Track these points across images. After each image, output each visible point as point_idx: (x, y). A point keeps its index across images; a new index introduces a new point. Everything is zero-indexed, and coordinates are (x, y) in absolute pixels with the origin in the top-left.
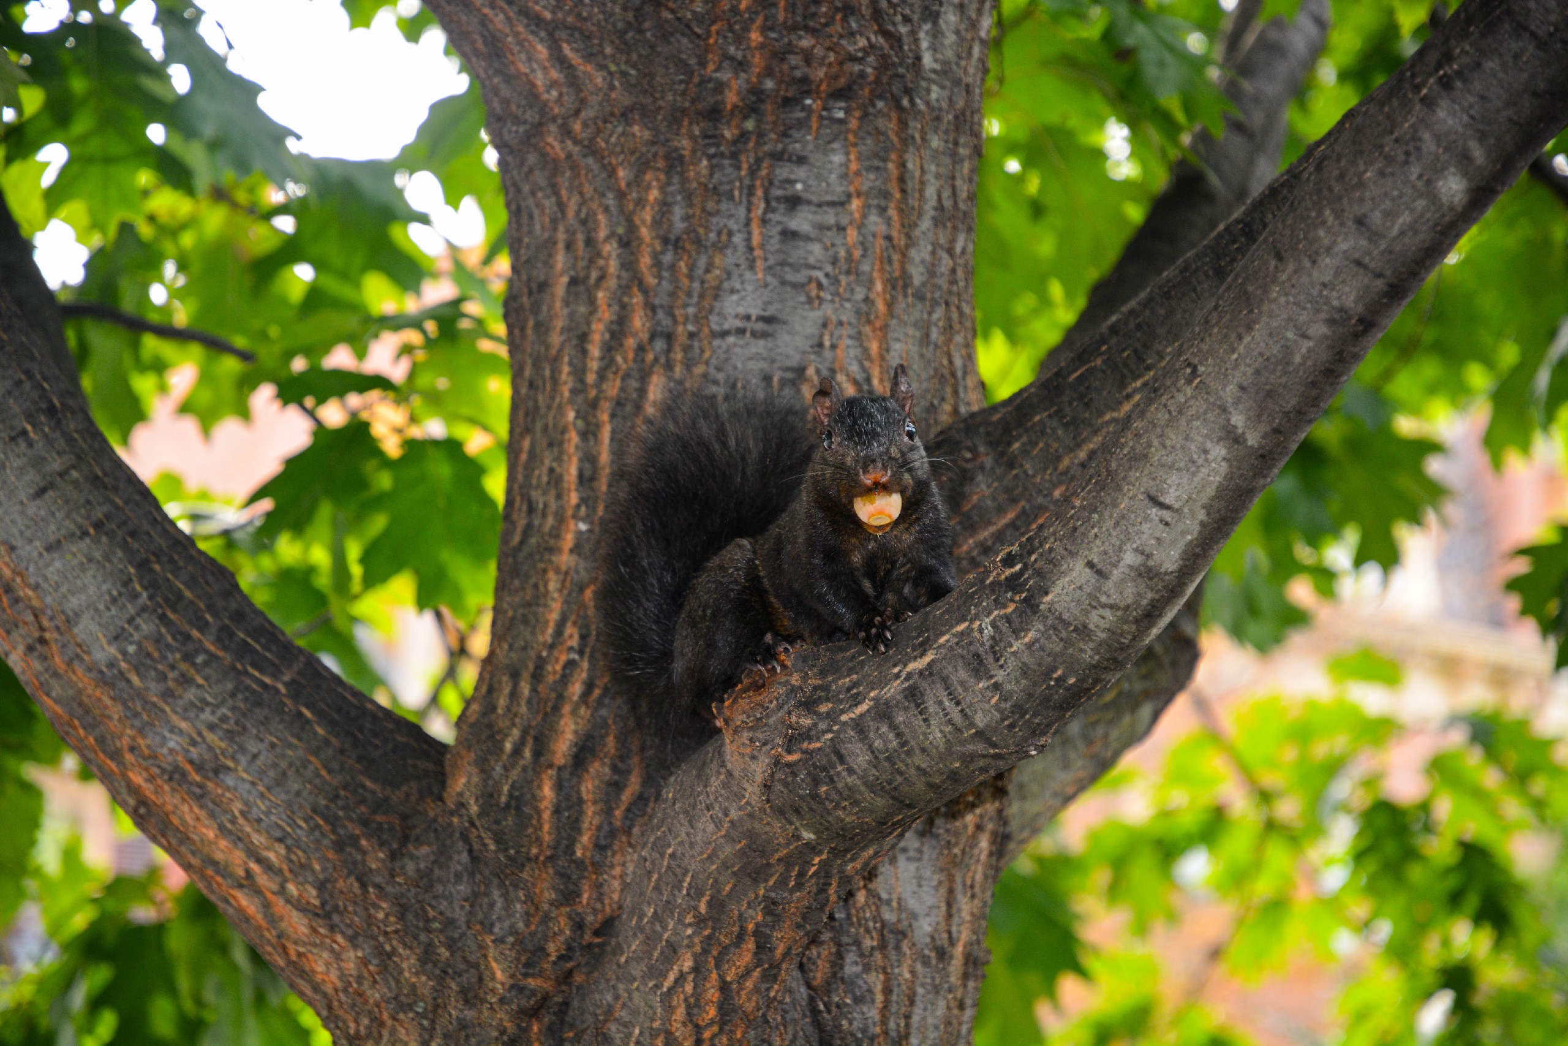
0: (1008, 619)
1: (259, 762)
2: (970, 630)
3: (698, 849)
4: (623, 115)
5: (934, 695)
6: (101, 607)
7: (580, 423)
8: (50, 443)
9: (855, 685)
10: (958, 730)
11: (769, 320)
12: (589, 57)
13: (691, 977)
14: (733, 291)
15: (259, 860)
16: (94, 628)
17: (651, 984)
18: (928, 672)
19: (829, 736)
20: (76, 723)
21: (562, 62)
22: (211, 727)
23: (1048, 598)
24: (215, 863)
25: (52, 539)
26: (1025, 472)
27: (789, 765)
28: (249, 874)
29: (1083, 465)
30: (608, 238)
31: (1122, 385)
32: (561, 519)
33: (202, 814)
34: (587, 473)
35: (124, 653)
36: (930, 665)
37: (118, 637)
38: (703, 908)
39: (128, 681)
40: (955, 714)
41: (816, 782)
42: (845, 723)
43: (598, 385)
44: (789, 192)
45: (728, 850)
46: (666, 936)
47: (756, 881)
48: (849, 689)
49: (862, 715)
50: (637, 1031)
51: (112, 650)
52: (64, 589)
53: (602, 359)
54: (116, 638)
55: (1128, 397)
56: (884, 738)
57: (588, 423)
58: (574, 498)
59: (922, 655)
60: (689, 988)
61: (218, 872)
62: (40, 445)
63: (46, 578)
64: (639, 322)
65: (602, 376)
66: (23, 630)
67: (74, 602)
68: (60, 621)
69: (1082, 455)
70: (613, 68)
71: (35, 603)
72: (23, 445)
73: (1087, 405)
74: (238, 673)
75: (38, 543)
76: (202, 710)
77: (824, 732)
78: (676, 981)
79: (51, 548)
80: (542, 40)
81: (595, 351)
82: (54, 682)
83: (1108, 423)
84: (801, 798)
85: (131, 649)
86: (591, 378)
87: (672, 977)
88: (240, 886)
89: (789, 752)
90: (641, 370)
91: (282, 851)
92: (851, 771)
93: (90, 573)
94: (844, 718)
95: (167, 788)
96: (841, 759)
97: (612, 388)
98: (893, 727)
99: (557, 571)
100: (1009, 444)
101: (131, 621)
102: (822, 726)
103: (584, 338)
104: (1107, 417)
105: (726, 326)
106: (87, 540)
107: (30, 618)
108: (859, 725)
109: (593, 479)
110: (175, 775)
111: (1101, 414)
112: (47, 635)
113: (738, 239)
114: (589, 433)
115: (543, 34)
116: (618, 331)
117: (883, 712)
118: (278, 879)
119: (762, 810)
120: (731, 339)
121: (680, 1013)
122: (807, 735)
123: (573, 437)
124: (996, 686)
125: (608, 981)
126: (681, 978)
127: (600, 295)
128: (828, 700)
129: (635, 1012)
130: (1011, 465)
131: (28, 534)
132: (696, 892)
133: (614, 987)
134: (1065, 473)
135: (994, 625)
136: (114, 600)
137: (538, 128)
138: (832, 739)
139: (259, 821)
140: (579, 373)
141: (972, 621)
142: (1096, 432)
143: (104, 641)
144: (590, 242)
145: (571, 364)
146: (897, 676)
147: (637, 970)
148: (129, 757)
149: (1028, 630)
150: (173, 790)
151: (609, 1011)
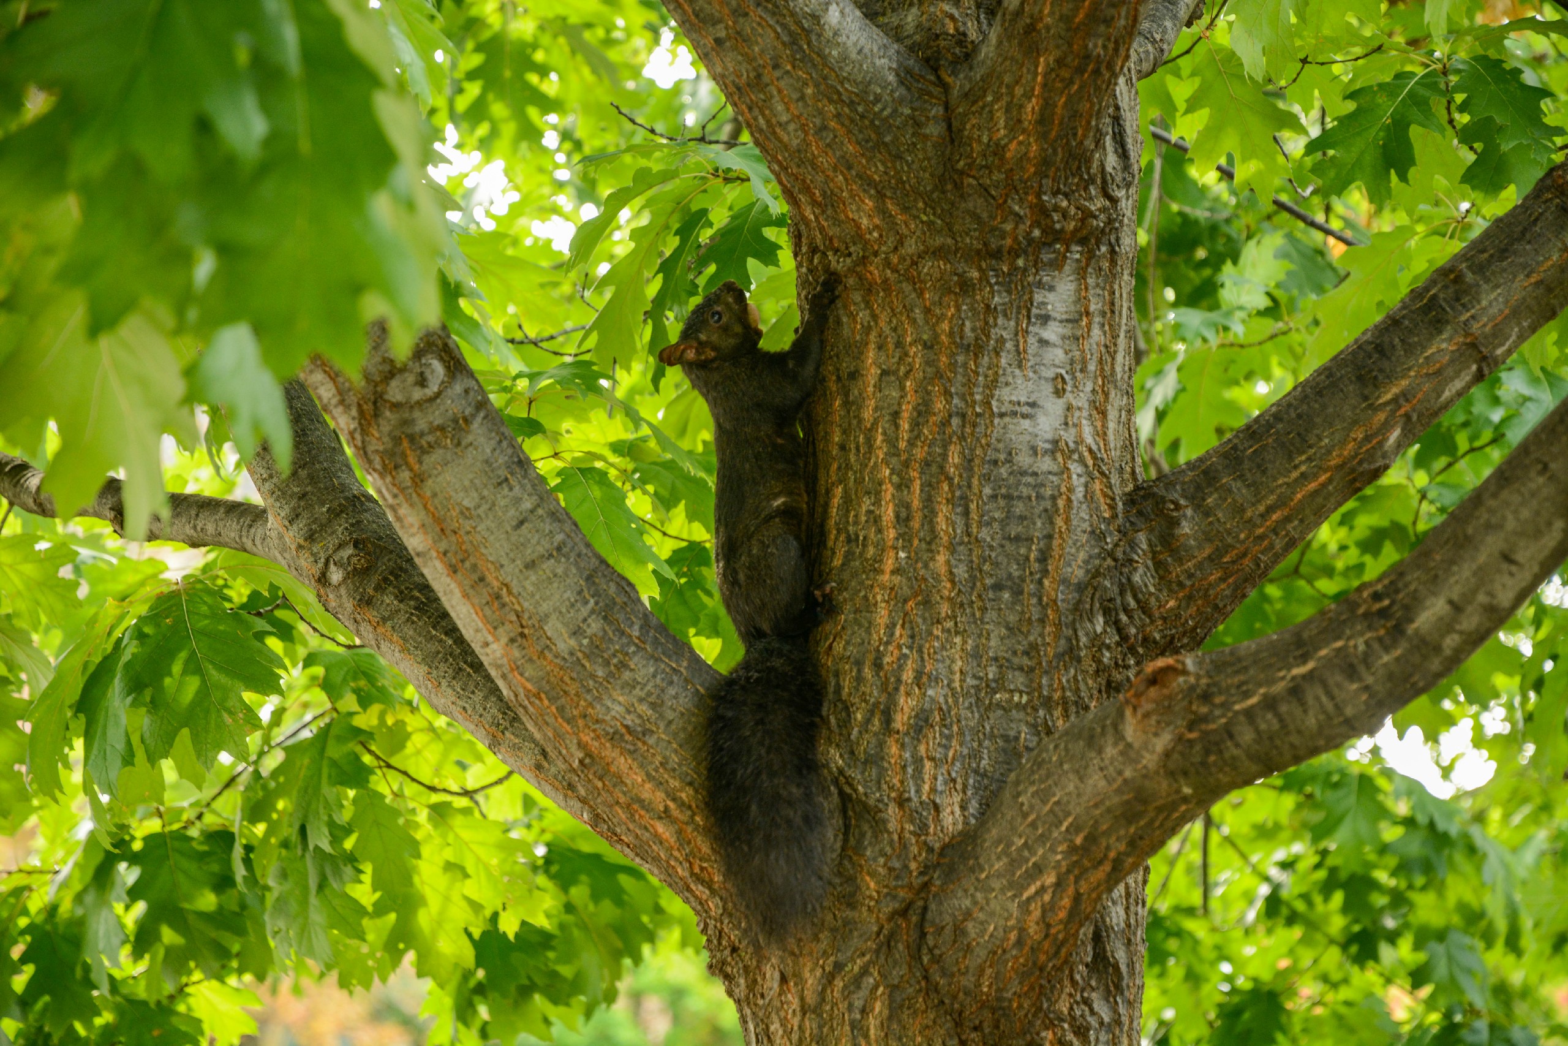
0: (1380, 640)
1: (673, 727)
2: (1345, 647)
3: (1085, 798)
4: (934, 253)
5: (1314, 693)
6: (564, 610)
7: (895, 478)
8: (522, 486)
9: (1242, 683)
10: (1329, 718)
11: (1033, 405)
12: (905, 209)
13: (1050, 891)
14: (1007, 384)
15: (674, 800)
16: (559, 626)
17: (1009, 894)
18: (1309, 676)
19: (1223, 720)
20: (543, 696)
21: (883, 212)
22: (641, 700)
23: (1414, 625)
24: (641, 801)
25: (528, 559)
26: (1218, 520)
27: (1190, 741)
28: (667, 809)
29: (1262, 516)
30: (914, 342)
31: (1290, 458)
32: (881, 549)
33: (635, 766)
34: (903, 515)
35: (581, 645)
36: (1312, 671)
37: (577, 633)
38: (1078, 841)
39: (583, 666)
40: (1329, 706)
41: (1207, 752)
42: (1237, 713)
43: (908, 451)
44: (1043, 312)
45: (1116, 800)
46: (1033, 860)
47: (1130, 822)
48: (1238, 687)
49: (1253, 707)
50: (992, 928)
51: (572, 642)
52: (537, 597)
53: (912, 431)
54: (575, 633)
55: (1296, 467)
56: (1268, 722)
57: (902, 478)
58: (892, 534)
59: (1304, 663)
60: (1047, 898)
61: (643, 807)
62: (517, 489)
63: (524, 587)
64: (939, 405)
65: (911, 443)
66: (508, 626)
67: (545, 607)
68: (534, 621)
69: (1261, 508)
70: (925, 218)
71: (517, 607)
72: (506, 491)
73: (1264, 472)
74: (656, 660)
75: (518, 562)
76: (634, 687)
77: (1219, 717)
78: (1037, 893)
79: (531, 565)
80: (870, 197)
81: (905, 425)
82: (528, 666)
83: (1281, 486)
84: (1192, 764)
85: (585, 642)
86: (902, 445)
87: (1032, 889)
88: (660, 818)
89: (1190, 730)
90: (943, 440)
91: (691, 792)
92: (1237, 745)
93: (555, 585)
94: (1237, 707)
95: (608, 745)
96: (1231, 736)
97: (919, 453)
98: (1277, 715)
99: (883, 587)
100: (1204, 500)
101: (585, 620)
102: (1217, 712)
103: (896, 415)
104: (1280, 482)
105: (1003, 410)
106: (553, 560)
107: (514, 618)
108: (1249, 713)
109: (908, 519)
110: (614, 738)
111: (1275, 479)
112: (526, 631)
113: (1009, 345)
114: (903, 485)
115: (872, 192)
116: (923, 412)
117: (1270, 703)
118: (689, 813)
119: (1157, 773)
120: (1007, 419)
121: (1037, 914)
122: (1204, 719)
123: (888, 491)
124: (1367, 688)
125: (966, 891)
126: (1043, 889)
127: (908, 384)
128: (1220, 693)
129: (992, 914)
130: (1207, 514)
131: (512, 555)
132: (1075, 828)
133: (972, 896)
134: (1250, 520)
135: (1367, 643)
136: (572, 605)
137: (863, 260)
138: (1226, 724)
139: (674, 770)
140: (892, 442)
141: (1349, 639)
142: (1272, 492)
143: (566, 636)
144: (899, 344)
145: (884, 433)
146: (1283, 678)
147: (996, 884)
148: (581, 723)
149: (1396, 648)
150: (613, 746)
151: (968, 915)
